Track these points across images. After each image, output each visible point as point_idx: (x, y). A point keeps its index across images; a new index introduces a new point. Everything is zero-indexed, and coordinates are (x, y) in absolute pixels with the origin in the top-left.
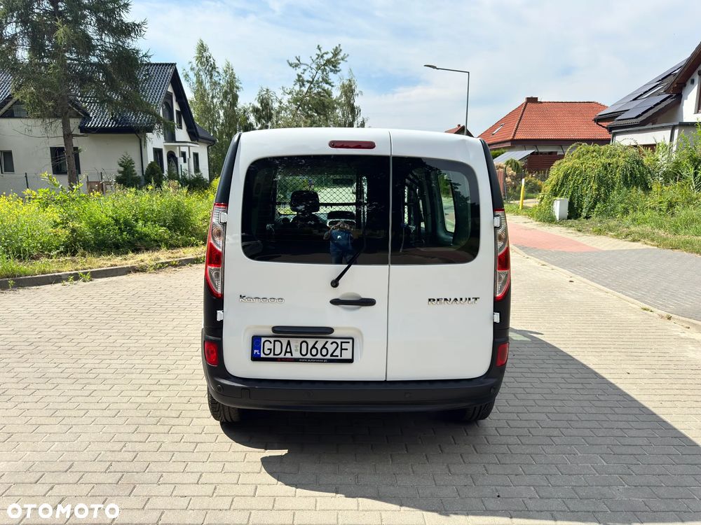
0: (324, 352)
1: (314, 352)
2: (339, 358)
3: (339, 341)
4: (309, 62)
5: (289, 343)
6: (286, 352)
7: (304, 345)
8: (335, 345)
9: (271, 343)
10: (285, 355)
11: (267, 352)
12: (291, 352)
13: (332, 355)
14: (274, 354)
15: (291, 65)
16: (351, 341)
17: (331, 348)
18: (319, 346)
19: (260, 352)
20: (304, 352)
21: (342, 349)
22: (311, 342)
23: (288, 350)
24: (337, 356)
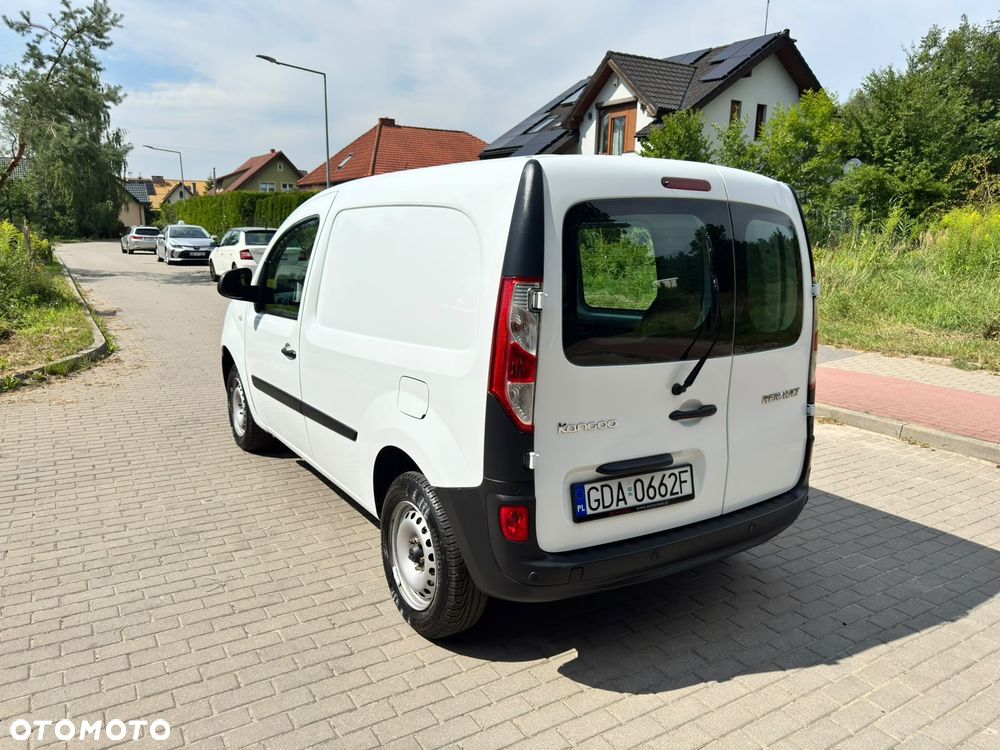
0: (663, 491)
1: (651, 491)
2: (680, 495)
3: (676, 471)
4: (49, 24)
5: (620, 487)
6: (619, 500)
7: (639, 484)
8: (673, 477)
9: (597, 490)
10: (617, 505)
11: (595, 505)
12: (624, 499)
13: (672, 494)
14: (604, 507)
15: (11, 25)
16: (688, 468)
17: (669, 482)
18: (656, 483)
19: (585, 508)
20: (640, 497)
21: (681, 482)
22: (646, 479)
23: (621, 497)
24: (677, 493)
